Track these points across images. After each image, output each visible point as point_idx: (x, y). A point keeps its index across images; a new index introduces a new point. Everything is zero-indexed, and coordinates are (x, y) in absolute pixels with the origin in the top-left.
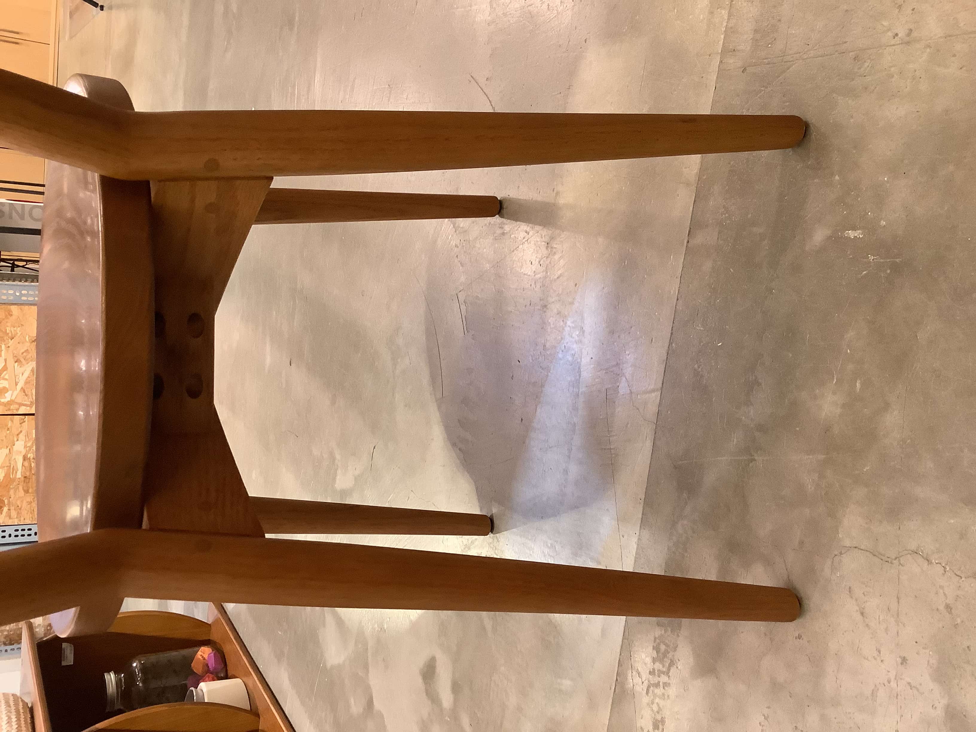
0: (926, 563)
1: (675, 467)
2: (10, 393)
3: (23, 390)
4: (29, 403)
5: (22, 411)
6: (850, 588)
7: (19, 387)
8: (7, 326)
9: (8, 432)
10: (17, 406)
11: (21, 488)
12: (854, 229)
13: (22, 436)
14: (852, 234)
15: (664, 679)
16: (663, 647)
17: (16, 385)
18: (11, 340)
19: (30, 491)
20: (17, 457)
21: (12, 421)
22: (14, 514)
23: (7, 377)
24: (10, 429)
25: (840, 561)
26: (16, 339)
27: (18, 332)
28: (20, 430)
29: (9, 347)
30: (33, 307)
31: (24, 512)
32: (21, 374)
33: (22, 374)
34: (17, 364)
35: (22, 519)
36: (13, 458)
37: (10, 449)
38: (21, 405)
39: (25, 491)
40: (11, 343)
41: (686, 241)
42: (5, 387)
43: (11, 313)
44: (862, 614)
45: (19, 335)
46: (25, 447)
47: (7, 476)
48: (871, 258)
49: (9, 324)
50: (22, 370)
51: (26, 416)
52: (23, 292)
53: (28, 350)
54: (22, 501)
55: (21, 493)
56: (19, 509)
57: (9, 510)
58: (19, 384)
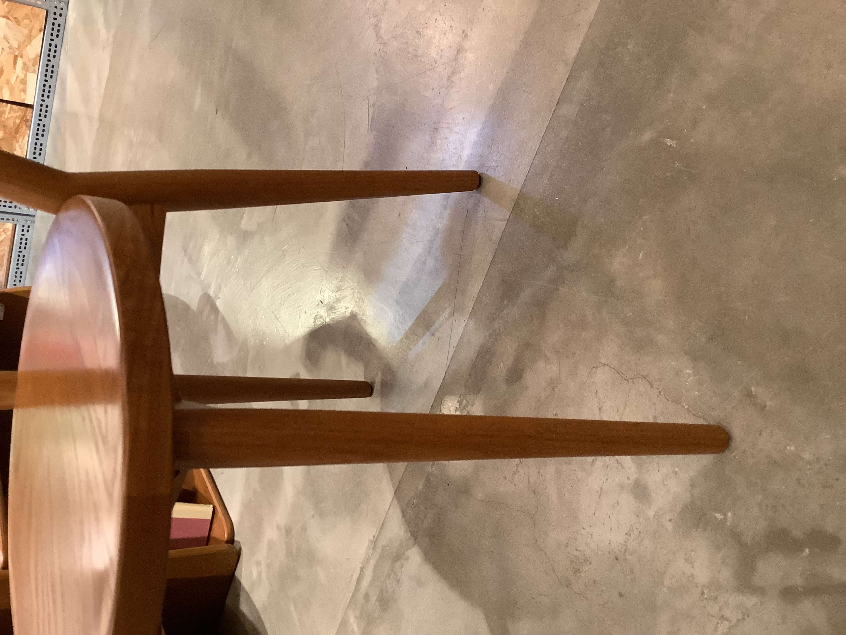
0: (649, 387)
1: (503, 281)
6: (597, 391)
12: (672, 139)
14: (669, 142)
16: (464, 402)
25: (596, 372)
41: (553, 109)
44: (600, 409)
48: (677, 164)
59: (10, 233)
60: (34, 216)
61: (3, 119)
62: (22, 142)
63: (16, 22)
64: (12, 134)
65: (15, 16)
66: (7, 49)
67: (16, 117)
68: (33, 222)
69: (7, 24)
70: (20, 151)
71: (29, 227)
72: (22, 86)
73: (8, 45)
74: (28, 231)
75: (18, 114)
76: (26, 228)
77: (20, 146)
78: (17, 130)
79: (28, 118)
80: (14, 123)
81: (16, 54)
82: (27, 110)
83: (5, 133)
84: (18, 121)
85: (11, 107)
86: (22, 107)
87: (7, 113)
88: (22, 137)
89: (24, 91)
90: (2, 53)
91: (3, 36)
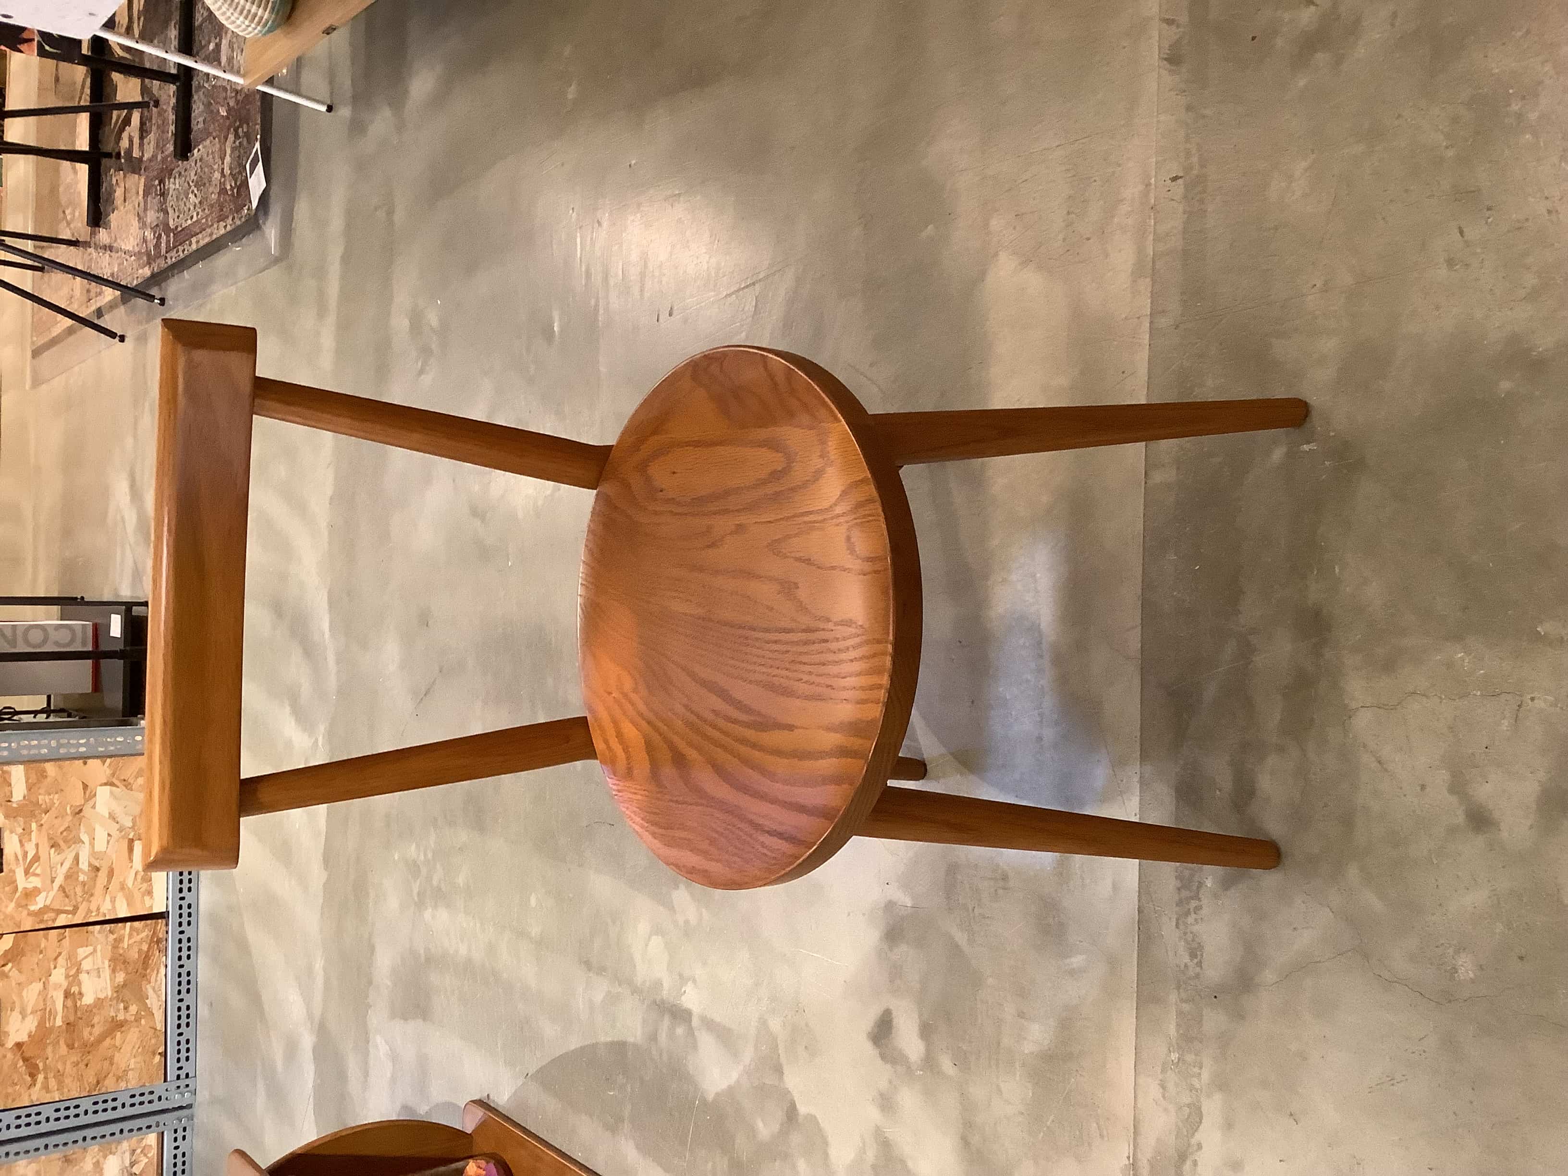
1: (1170, 695)
2: (43, 895)
3: (62, 888)
4: (71, 909)
5: (62, 920)
6: (1364, 744)
7: (56, 885)
8: (40, 794)
9: (41, 956)
10: (52, 915)
11: (62, 1042)
12: (1307, 443)
13: (61, 960)
14: (1306, 447)
15: (1193, 904)
17: (53, 882)
18: (46, 814)
19: (76, 1046)
20: (55, 994)
21: (47, 939)
22: (53, 1083)
23: (38, 871)
24: (44, 952)
25: (1351, 724)
26: (53, 813)
27: (55, 801)
28: (58, 950)
29: (42, 825)
30: (77, 762)
31: (68, 1081)
32: (60, 865)
33: (62, 865)
34: (53, 850)
35: (66, 1090)
36: (49, 996)
37: (44, 983)
38: (59, 912)
39: (68, 1046)
40: (45, 818)
42: (36, 887)
43: (45, 774)
44: (1377, 762)
45: (56, 805)
46: (67, 976)
47: (41, 1024)
48: (1327, 463)
49: (42, 791)
50: (59, 858)
51: (67, 929)
52: (62, 741)
53: (69, 827)
54: (65, 1064)
55: (63, 1049)
56: (60, 1076)
57: (46, 1078)
58: (56, 880)
59: (153, 1153)
60: (190, 1106)
61: (121, 952)
62: (156, 981)
63: (126, 786)
64: (140, 971)
65: (122, 778)
66: (115, 834)
67: (142, 941)
68: (191, 1118)
69: (111, 793)
70: (155, 996)
71: (185, 1130)
72: (145, 886)
73: (117, 826)
74: (184, 1138)
75: (144, 935)
76: (180, 1134)
77: (154, 989)
78: (146, 959)
79: (161, 936)
80: (140, 951)
81: (131, 837)
82: (157, 924)
83: (127, 974)
84: (145, 947)
85: (131, 927)
86: (149, 922)
87: (126, 939)
88: (155, 972)
89: (150, 893)
90: (108, 842)
91: (107, 816)
